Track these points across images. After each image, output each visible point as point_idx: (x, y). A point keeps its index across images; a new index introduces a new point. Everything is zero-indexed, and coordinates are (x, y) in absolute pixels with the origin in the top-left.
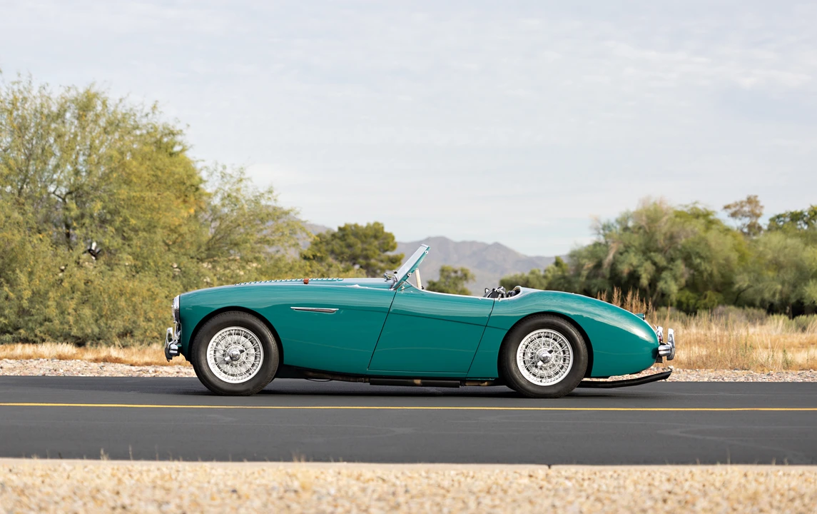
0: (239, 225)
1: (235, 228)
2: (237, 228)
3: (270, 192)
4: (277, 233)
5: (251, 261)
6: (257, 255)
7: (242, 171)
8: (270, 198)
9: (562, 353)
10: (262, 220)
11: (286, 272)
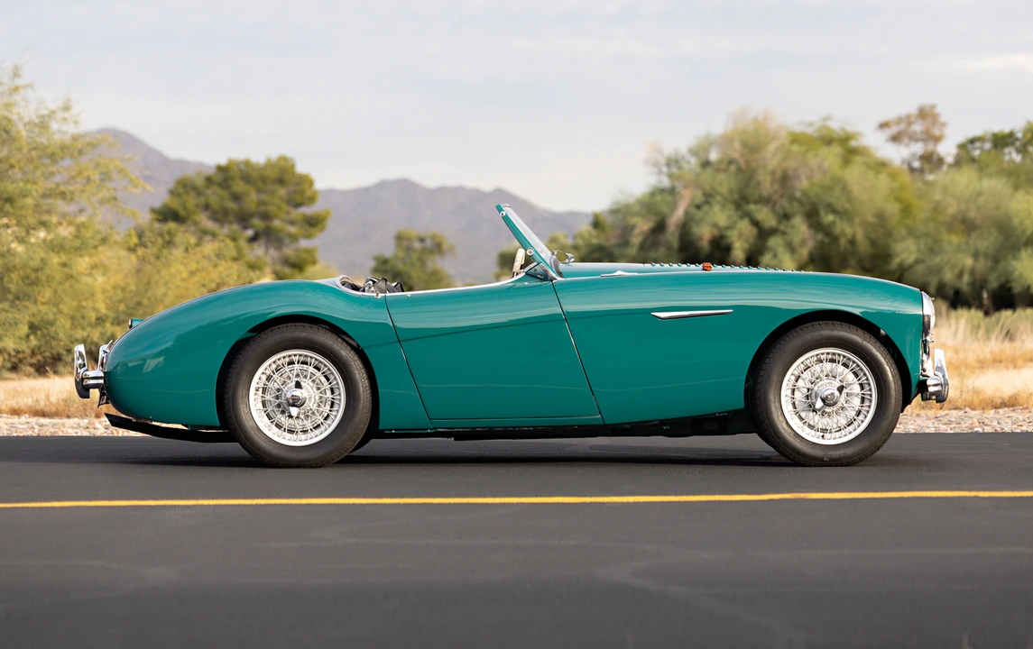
3: (66, 108)
4: (79, 180)
8: (65, 119)
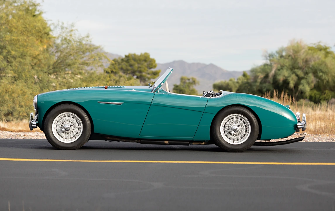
0: (71, 55)
1: (69, 56)
2: (70, 57)
3: (88, 37)
4: (91, 59)
5: (77, 75)
6: (80, 71)
7: (72, 26)
8: (87, 40)
9: (245, 127)
10: (84, 52)
11: (96, 81)
